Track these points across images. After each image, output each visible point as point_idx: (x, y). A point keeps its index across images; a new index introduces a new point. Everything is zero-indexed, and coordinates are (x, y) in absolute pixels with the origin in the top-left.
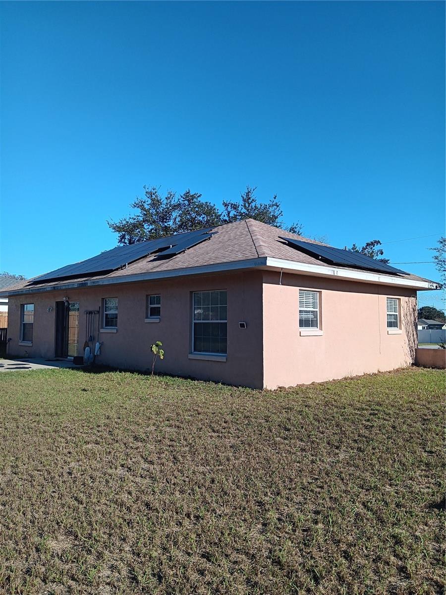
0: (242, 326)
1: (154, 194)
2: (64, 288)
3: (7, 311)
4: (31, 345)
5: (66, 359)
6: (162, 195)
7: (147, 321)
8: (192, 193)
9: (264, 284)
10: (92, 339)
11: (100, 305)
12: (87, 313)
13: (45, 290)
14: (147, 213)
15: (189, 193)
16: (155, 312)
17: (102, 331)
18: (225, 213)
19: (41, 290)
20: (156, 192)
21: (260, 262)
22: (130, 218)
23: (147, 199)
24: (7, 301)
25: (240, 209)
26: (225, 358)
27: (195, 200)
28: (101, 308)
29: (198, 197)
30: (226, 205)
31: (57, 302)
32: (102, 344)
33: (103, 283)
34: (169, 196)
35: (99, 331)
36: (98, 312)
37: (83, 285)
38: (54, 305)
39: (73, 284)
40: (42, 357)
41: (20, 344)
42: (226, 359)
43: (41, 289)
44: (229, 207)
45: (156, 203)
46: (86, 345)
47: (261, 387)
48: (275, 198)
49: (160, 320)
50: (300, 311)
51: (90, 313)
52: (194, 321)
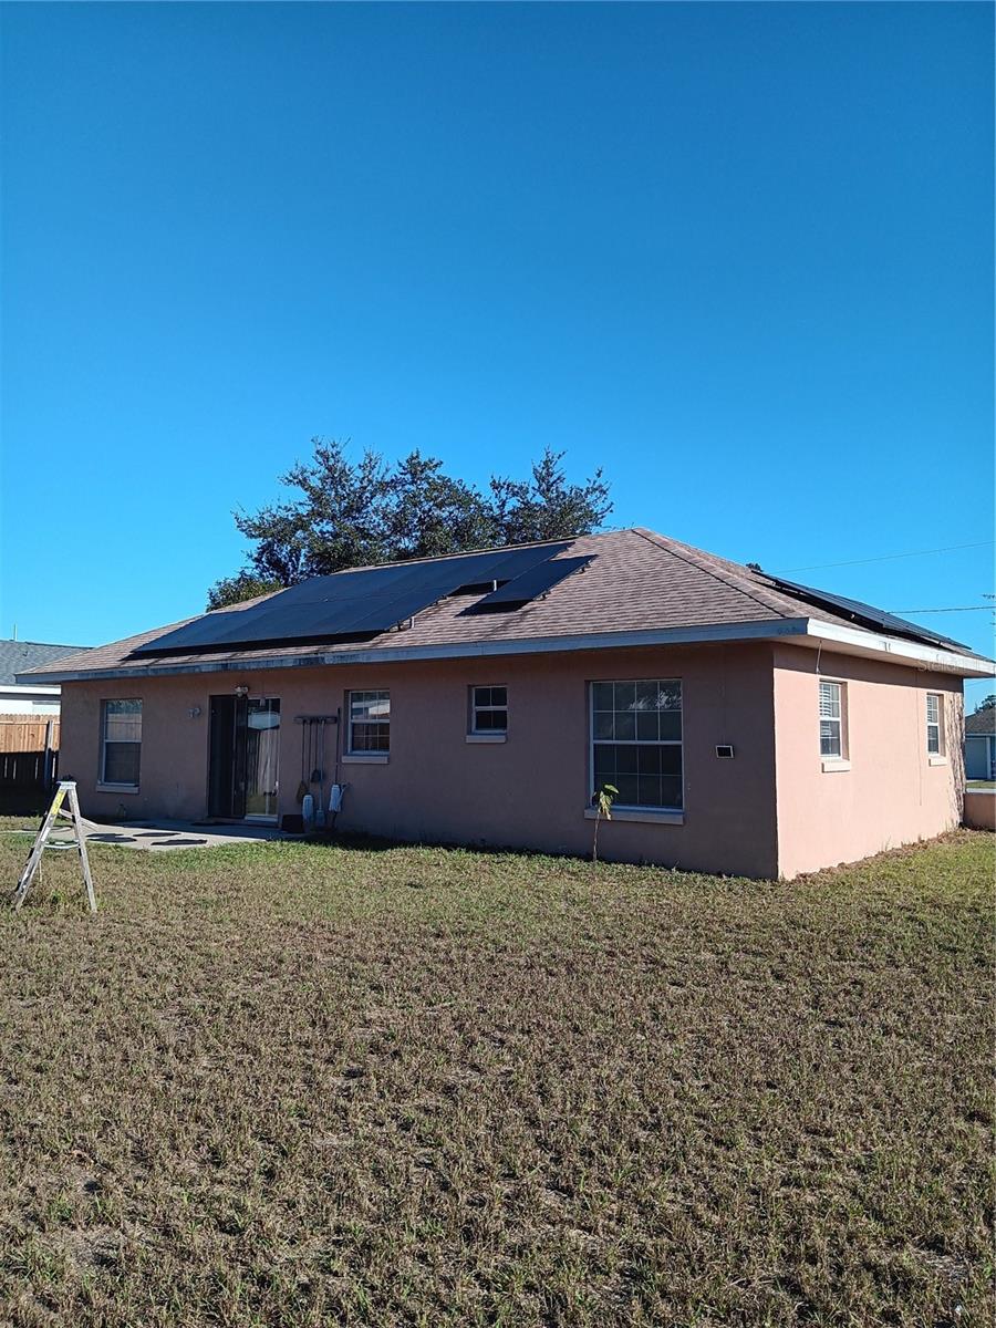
0: (724, 752)
1: (333, 457)
2: (253, 667)
3: (59, 714)
4: (136, 790)
5: (242, 822)
6: (352, 459)
7: (470, 739)
8: (423, 459)
9: (775, 670)
10: (318, 777)
11: (342, 706)
12: (304, 722)
13: (197, 670)
14: (317, 497)
15: (417, 457)
16: (489, 721)
17: (345, 759)
18: (495, 503)
19: (184, 671)
20: (338, 453)
21: (790, 628)
22: (279, 507)
23: (316, 466)
24: (58, 691)
25: (529, 496)
26: (681, 817)
27: (428, 472)
28: (342, 711)
29: (436, 466)
30: (495, 486)
31: (211, 697)
32: (346, 789)
33: (369, 658)
34: (367, 461)
35: (338, 759)
36: (336, 720)
37: (308, 661)
38: (206, 704)
39: (282, 659)
40: (168, 817)
41: (99, 788)
42: (684, 820)
43: (183, 668)
44: (503, 491)
45: (336, 476)
46: (303, 790)
47: (772, 874)
48: (599, 475)
49: (507, 739)
50: (823, 723)
51: (315, 720)
52: (592, 742)
